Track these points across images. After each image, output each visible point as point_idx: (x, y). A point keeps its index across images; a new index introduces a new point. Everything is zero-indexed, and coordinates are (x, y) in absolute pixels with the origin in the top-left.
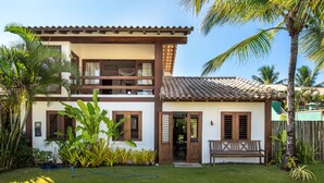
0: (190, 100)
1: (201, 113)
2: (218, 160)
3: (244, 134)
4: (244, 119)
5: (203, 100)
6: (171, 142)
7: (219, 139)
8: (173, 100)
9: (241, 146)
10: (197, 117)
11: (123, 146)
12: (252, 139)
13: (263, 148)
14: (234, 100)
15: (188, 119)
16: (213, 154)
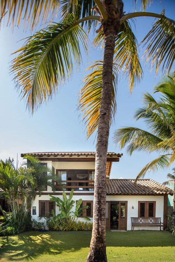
0: (120, 194)
1: (127, 202)
2: (136, 229)
3: (152, 214)
4: (152, 205)
5: (128, 194)
6: (109, 218)
7: (137, 217)
8: (111, 194)
9: (149, 221)
10: (125, 204)
11: (82, 220)
12: (156, 217)
13: (162, 221)
14: (145, 195)
15: (119, 205)
16: (133, 225)
